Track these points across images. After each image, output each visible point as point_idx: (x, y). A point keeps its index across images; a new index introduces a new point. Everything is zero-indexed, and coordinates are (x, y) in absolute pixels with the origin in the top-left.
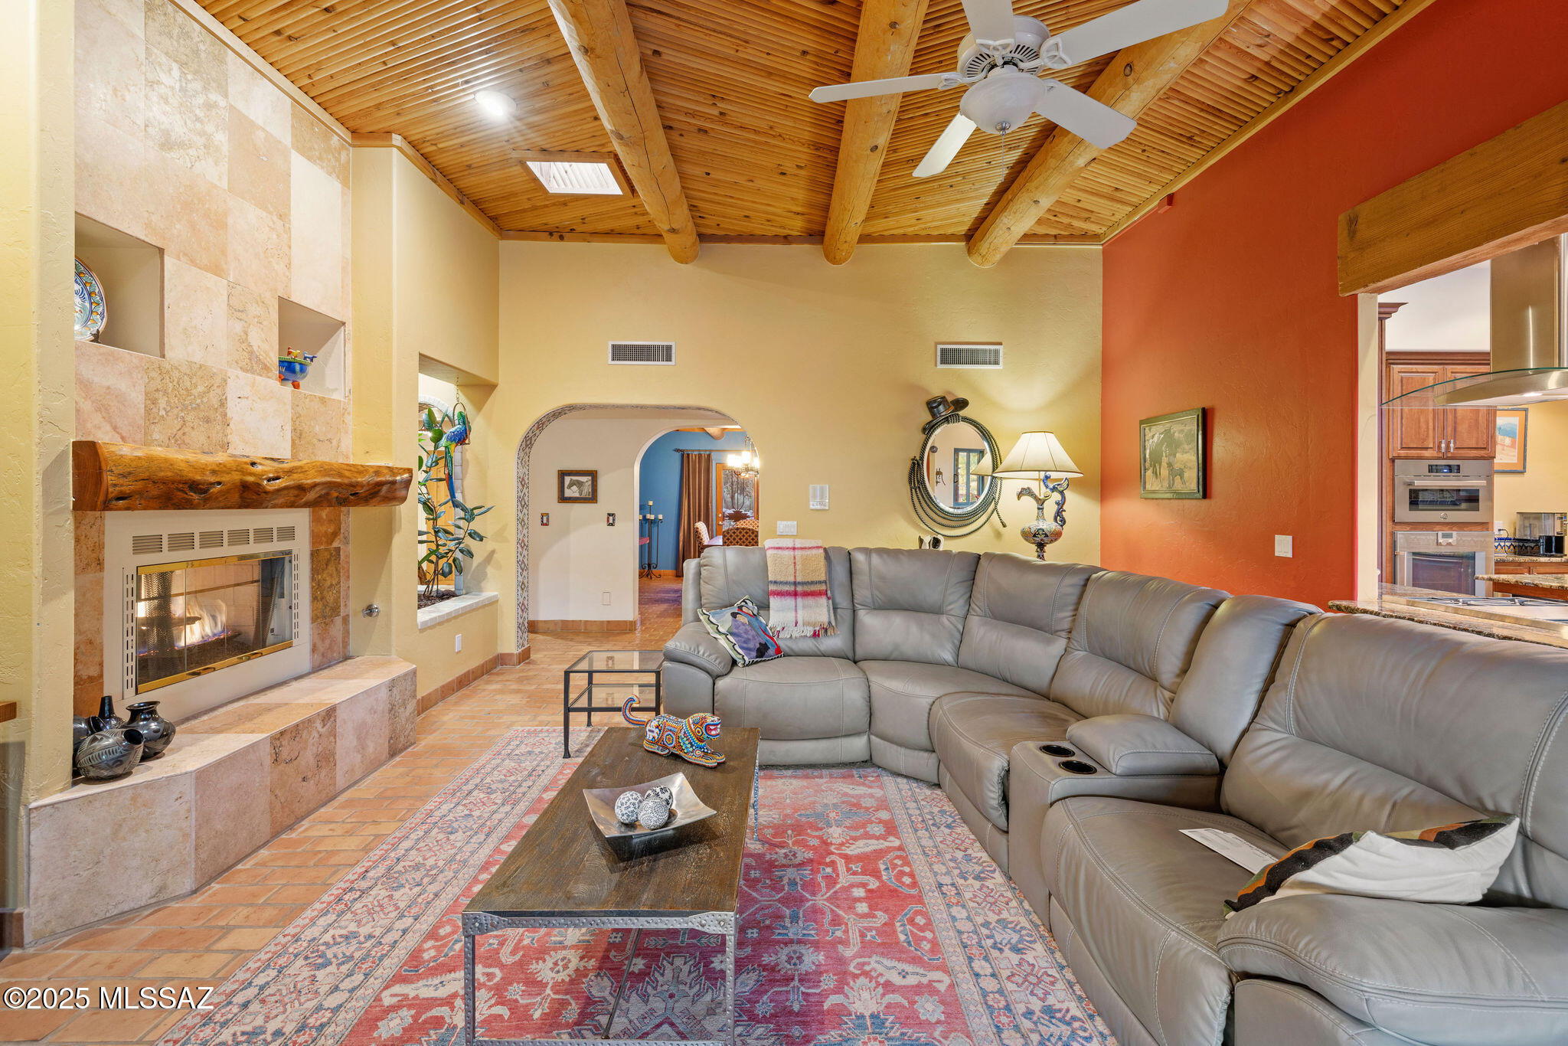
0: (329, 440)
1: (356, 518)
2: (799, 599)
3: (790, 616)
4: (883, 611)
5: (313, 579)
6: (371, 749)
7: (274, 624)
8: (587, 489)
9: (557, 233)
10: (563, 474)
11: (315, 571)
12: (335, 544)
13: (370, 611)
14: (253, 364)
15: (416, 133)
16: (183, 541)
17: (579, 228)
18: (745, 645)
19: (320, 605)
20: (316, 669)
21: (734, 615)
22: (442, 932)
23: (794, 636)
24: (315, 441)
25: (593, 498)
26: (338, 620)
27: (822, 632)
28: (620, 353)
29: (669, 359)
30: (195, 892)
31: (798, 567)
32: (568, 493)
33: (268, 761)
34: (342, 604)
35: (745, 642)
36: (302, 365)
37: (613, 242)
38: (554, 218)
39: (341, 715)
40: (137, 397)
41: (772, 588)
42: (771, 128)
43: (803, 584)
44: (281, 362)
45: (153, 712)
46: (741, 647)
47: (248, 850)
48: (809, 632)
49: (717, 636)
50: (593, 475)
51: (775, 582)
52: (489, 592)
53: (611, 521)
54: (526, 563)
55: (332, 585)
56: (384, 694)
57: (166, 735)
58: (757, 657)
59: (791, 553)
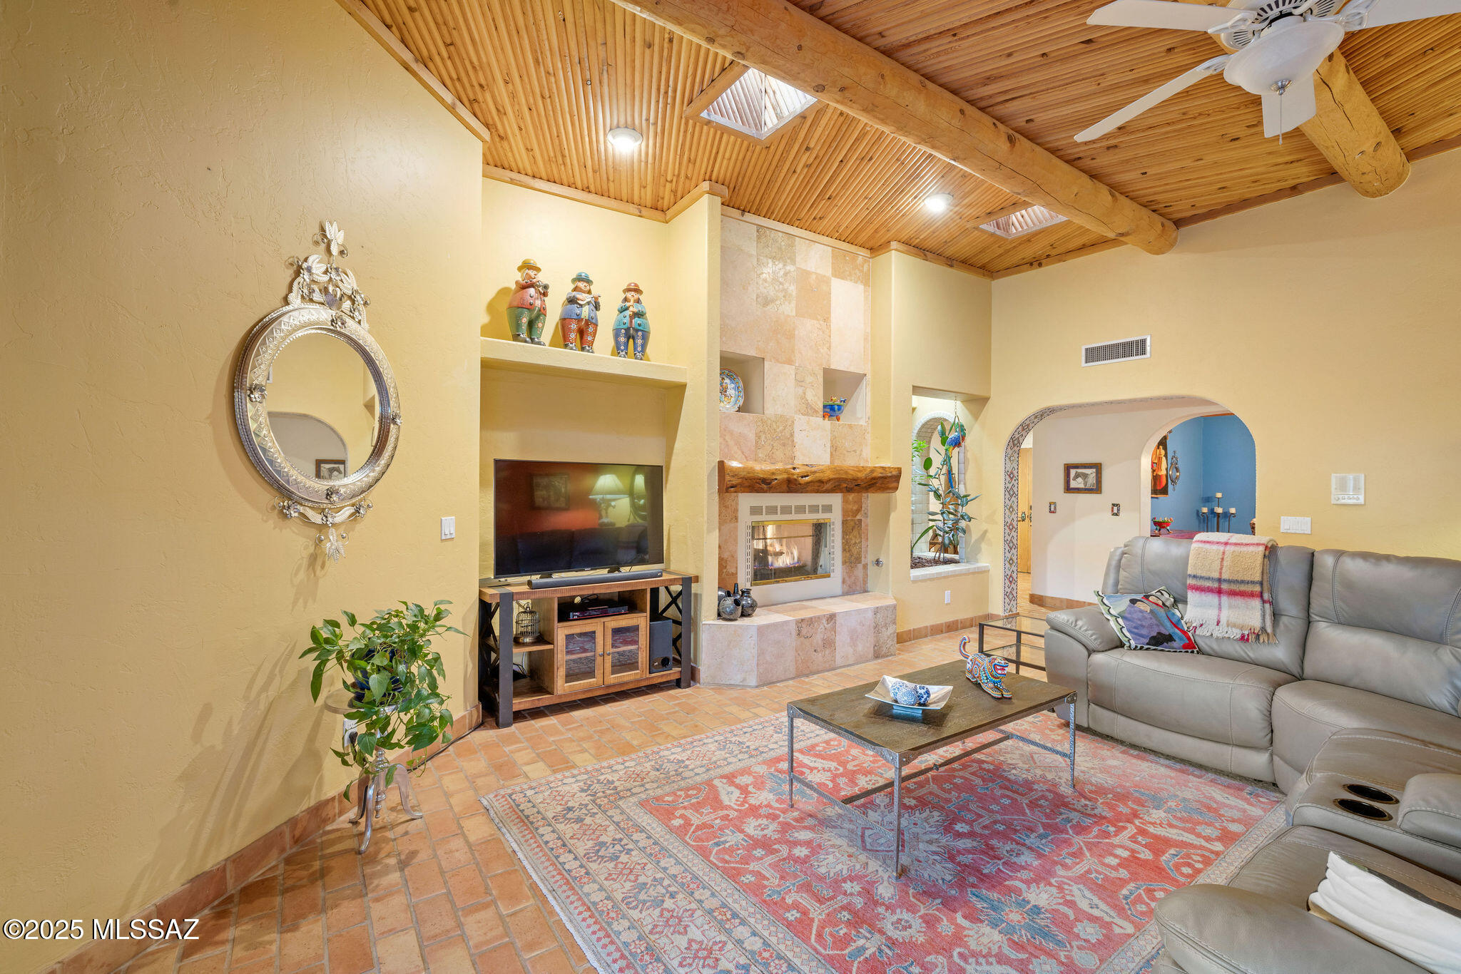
0: (855, 451)
1: (872, 500)
2: (1224, 599)
3: (1211, 614)
4: (1350, 628)
5: (843, 538)
6: (860, 648)
7: (821, 562)
8: (1092, 480)
9: (1036, 263)
10: (1068, 468)
11: (845, 533)
12: (858, 517)
13: (878, 562)
14: (808, 410)
15: (904, 236)
16: (772, 510)
17: (1053, 252)
18: (1136, 630)
19: (848, 555)
20: (845, 594)
21: (1133, 601)
22: (832, 743)
23: (1214, 635)
24: (845, 452)
25: (1097, 489)
26: (860, 566)
27: (1252, 638)
28: (1094, 355)
29: (1144, 353)
30: (757, 687)
31: (1225, 563)
32: (1073, 484)
33: (794, 633)
34: (863, 556)
35: (1135, 628)
36: (839, 406)
37: (1087, 255)
38: (1028, 252)
39: (839, 620)
40: (752, 436)
41: (1190, 581)
42: (1184, 114)
43: (1229, 581)
44: (825, 407)
45: (749, 593)
46: (1130, 631)
47: (783, 678)
48: (1237, 633)
49: (1109, 617)
50: (1098, 467)
51: (1195, 577)
52: (983, 562)
53: (1115, 511)
54: (1015, 542)
55: (856, 543)
56: (870, 615)
57: (753, 606)
58: (1148, 644)
59: (1221, 548)
